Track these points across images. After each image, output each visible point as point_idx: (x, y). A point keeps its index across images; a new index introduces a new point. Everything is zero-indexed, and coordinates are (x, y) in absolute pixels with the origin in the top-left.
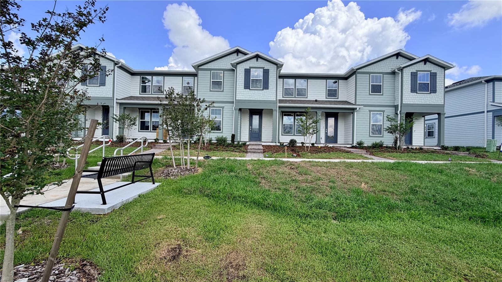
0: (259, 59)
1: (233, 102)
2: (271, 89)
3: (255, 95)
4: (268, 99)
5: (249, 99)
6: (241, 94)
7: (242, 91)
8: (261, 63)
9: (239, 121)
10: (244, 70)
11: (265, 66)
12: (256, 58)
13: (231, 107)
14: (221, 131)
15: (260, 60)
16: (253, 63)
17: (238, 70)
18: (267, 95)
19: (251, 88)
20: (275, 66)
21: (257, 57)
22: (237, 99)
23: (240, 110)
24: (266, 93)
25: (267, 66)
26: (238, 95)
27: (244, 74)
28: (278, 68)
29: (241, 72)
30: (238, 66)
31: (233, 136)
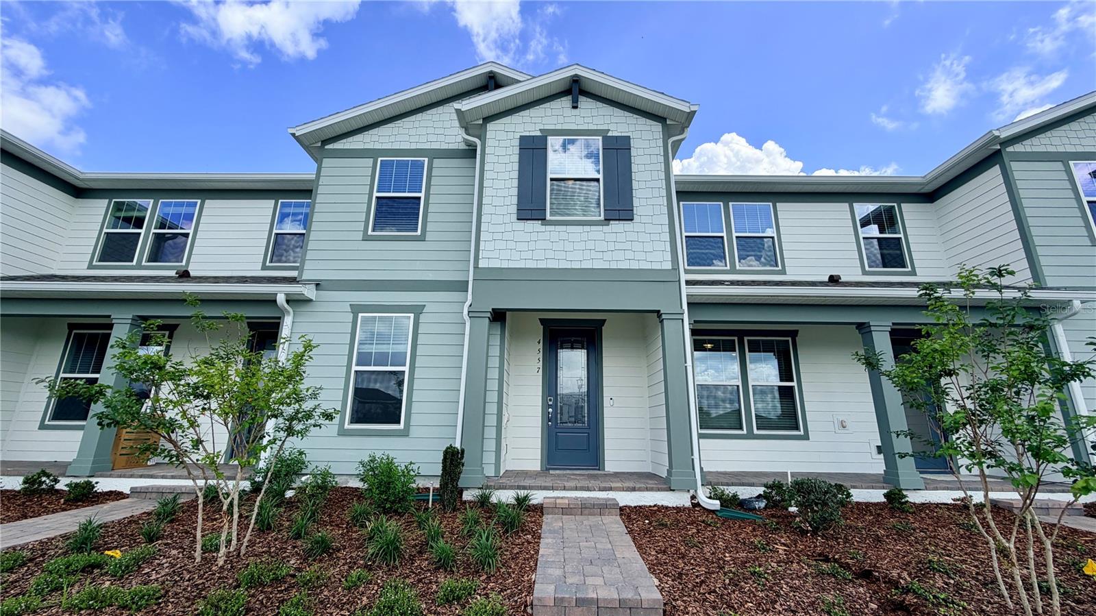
0: (582, 99)
1: (462, 286)
2: (644, 219)
3: (569, 247)
4: (635, 266)
5: (542, 265)
6: (502, 245)
7: (509, 227)
8: (591, 115)
9: (494, 374)
10: (517, 143)
11: (611, 127)
12: (570, 97)
13: (455, 308)
14: (402, 426)
15: (584, 102)
16: (558, 114)
17: (489, 142)
18: (628, 246)
19: (548, 217)
20: (657, 127)
21: (575, 90)
22: (482, 264)
23: (498, 316)
24: (621, 238)
25: (619, 124)
26: (490, 246)
27: (516, 158)
28: (668, 132)
29: (502, 152)
30: (491, 126)
31: (453, 459)
